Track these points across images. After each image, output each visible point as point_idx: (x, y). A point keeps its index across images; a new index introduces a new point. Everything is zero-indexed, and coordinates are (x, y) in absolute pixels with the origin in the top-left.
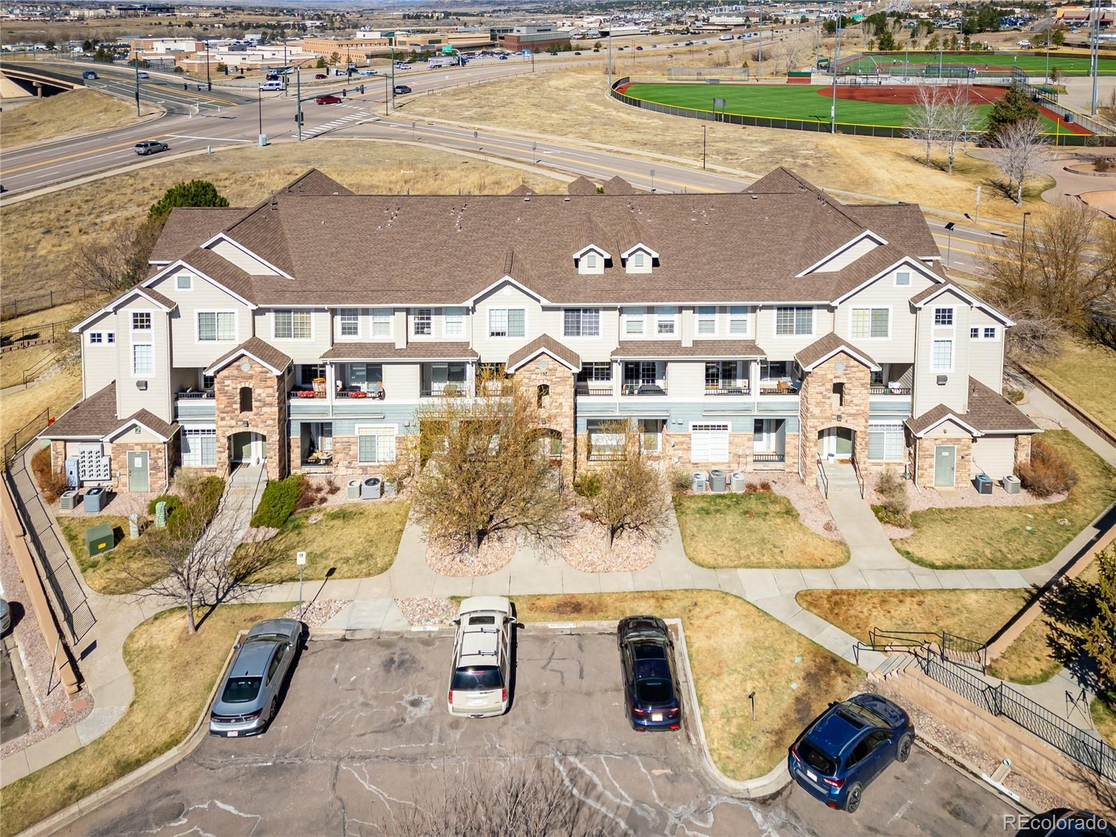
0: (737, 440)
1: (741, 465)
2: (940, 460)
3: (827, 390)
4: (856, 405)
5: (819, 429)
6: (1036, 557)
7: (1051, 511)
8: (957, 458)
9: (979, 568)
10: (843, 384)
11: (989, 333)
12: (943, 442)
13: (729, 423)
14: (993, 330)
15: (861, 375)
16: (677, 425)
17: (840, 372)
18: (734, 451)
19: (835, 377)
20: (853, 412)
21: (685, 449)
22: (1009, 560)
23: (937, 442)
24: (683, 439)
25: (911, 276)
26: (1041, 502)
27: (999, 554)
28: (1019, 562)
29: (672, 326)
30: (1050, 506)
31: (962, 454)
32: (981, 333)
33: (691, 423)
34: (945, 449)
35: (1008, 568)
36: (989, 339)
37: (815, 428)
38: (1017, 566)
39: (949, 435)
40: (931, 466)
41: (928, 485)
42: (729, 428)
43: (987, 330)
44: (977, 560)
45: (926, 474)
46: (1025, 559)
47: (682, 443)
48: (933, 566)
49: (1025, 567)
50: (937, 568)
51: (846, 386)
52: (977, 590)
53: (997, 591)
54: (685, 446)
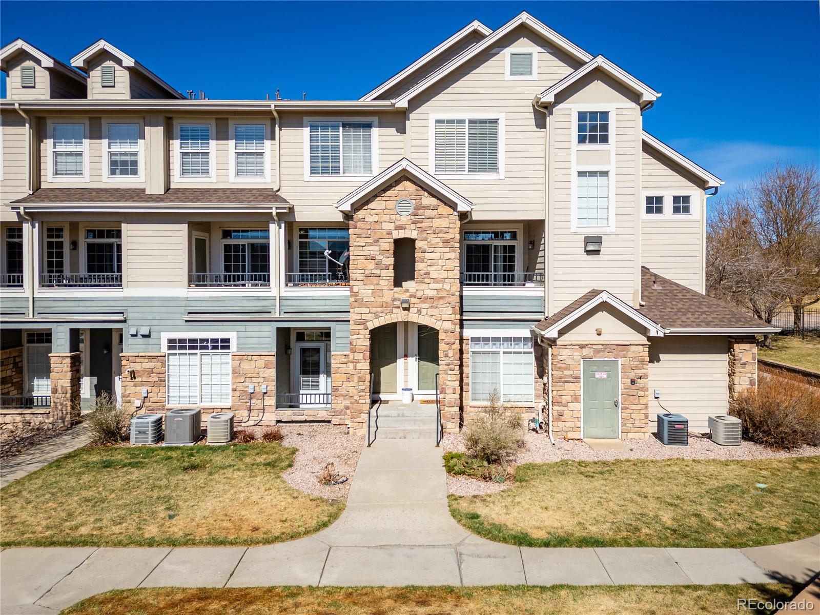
0: (246, 366)
1: (254, 413)
2: (592, 386)
3: (382, 252)
4: (436, 280)
5: (371, 326)
6: (782, 525)
7: (803, 466)
8: (622, 384)
9: (640, 544)
10: (412, 241)
11: (682, 204)
12: (597, 351)
13: (232, 336)
14: (686, 199)
15: (444, 223)
16: (140, 340)
17: (405, 219)
18: (241, 387)
19: (398, 228)
20: (431, 293)
21: (154, 385)
22: (716, 529)
23: (585, 352)
24: (151, 365)
25: (535, 58)
26: (783, 455)
27: (694, 522)
28: (740, 534)
29: (135, 163)
30: (800, 460)
31: (632, 375)
32: (668, 205)
33: (165, 337)
34: (601, 366)
35: (714, 545)
36: (681, 216)
37: (363, 323)
38: (735, 541)
39: (605, 339)
40: (576, 399)
41: (571, 435)
42: (233, 345)
43: (676, 199)
44: (637, 529)
45: (566, 413)
46: (756, 528)
47: (151, 372)
48: (522, 540)
49: (758, 543)
50: (531, 543)
51: (418, 244)
52: (622, 588)
53: (677, 590)
54: (154, 378)
